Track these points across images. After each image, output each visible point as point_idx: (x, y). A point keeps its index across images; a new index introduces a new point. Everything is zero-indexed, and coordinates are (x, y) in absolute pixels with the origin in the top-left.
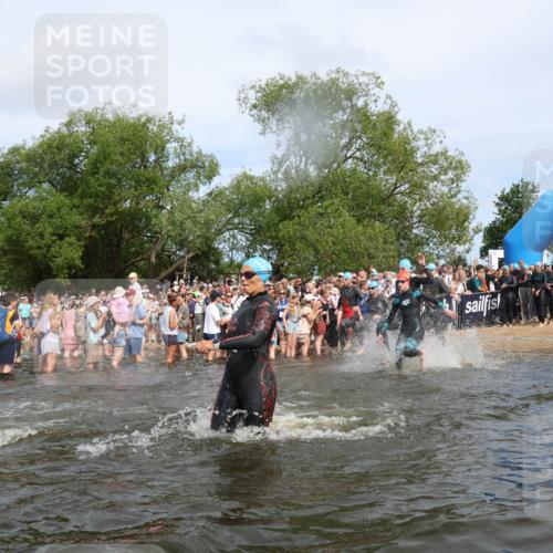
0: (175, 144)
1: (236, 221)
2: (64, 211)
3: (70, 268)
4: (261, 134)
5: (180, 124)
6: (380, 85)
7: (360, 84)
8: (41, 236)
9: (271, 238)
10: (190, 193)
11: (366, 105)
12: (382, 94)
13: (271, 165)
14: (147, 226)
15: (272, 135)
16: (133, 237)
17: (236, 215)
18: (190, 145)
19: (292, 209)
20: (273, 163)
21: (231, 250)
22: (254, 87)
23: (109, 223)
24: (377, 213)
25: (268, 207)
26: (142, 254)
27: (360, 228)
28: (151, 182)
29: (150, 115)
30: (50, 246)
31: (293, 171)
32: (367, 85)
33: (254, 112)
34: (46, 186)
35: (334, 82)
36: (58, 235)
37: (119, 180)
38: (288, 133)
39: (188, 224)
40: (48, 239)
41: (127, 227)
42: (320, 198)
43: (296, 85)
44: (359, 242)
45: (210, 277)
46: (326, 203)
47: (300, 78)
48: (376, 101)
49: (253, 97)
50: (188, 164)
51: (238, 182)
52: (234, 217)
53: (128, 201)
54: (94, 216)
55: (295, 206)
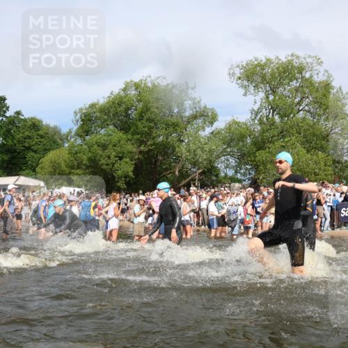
0: (190, 102)
1: (229, 150)
2: (122, 142)
3: (125, 177)
4: (244, 95)
5: (192, 89)
6: (320, 63)
7: (307, 63)
8: (109, 157)
9: (251, 161)
10: (200, 132)
11: (311, 76)
12: (321, 69)
13: (250, 114)
14: (173, 151)
15: (251, 96)
16: (165, 159)
17: (229, 146)
18: (199, 102)
19: (264, 143)
20: (252, 113)
21: (226, 168)
22: (238, 66)
23: (150, 151)
24: (319, 146)
25: (249, 141)
26: (171, 170)
27: (309, 156)
28: (175, 125)
29: (174, 84)
30: (114, 164)
31: (265, 119)
32: (312, 64)
33: (239, 81)
34: (111, 127)
35: (290, 62)
36: (119, 157)
37: (156, 124)
38: (262, 95)
39: (199, 152)
40: (113, 159)
41: (161, 153)
42: (282, 136)
43: (265, 64)
44: (308, 165)
45: (213, 185)
46: (286, 140)
47: (268, 60)
48: (317, 74)
49: (238, 72)
50: (198, 114)
51: (230, 126)
52: (227, 148)
53: (161, 137)
54: (141, 145)
55: (267, 141)
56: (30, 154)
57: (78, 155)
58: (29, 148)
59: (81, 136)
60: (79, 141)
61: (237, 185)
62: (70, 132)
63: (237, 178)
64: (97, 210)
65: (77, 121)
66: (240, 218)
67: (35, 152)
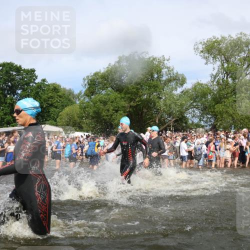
0: (166, 70)
1: (195, 104)
2: (118, 100)
4: (205, 64)
5: (168, 61)
8: (108, 111)
9: (211, 112)
10: (173, 92)
13: (210, 78)
14: (154, 106)
15: (210, 64)
16: (148, 111)
17: (195, 101)
18: (172, 70)
19: (221, 98)
20: (211, 77)
21: (193, 117)
22: (201, 43)
23: (137, 105)
25: (209, 98)
26: (152, 119)
28: (156, 87)
29: (154, 57)
30: (112, 115)
31: (221, 81)
33: (202, 54)
34: (110, 89)
35: (239, 39)
36: (115, 110)
37: (141, 86)
38: (219, 63)
39: (173, 106)
40: (111, 112)
41: (145, 107)
42: (234, 93)
43: (221, 41)
45: (183, 129)
47: (223, 37)
49: (201, 47)
50: (172, 78)
51: (195, 86)
52: (193, 102)
53: (146, 95)
54: (131, 102)
55: (222, 97)
56: (52, 109)
57: (87, 109)
58: (52, 105)
59: (88, 96)
60: (87, 100)
61: (201, 129)
62: (80, 93)
63: (201, 125)
64: (99, 148)
65: (86, 85)
66: (204, 153)
67: (56, 107)
